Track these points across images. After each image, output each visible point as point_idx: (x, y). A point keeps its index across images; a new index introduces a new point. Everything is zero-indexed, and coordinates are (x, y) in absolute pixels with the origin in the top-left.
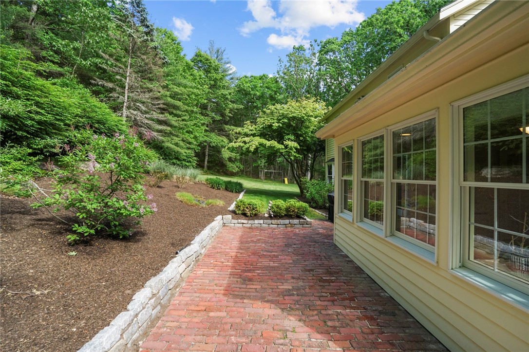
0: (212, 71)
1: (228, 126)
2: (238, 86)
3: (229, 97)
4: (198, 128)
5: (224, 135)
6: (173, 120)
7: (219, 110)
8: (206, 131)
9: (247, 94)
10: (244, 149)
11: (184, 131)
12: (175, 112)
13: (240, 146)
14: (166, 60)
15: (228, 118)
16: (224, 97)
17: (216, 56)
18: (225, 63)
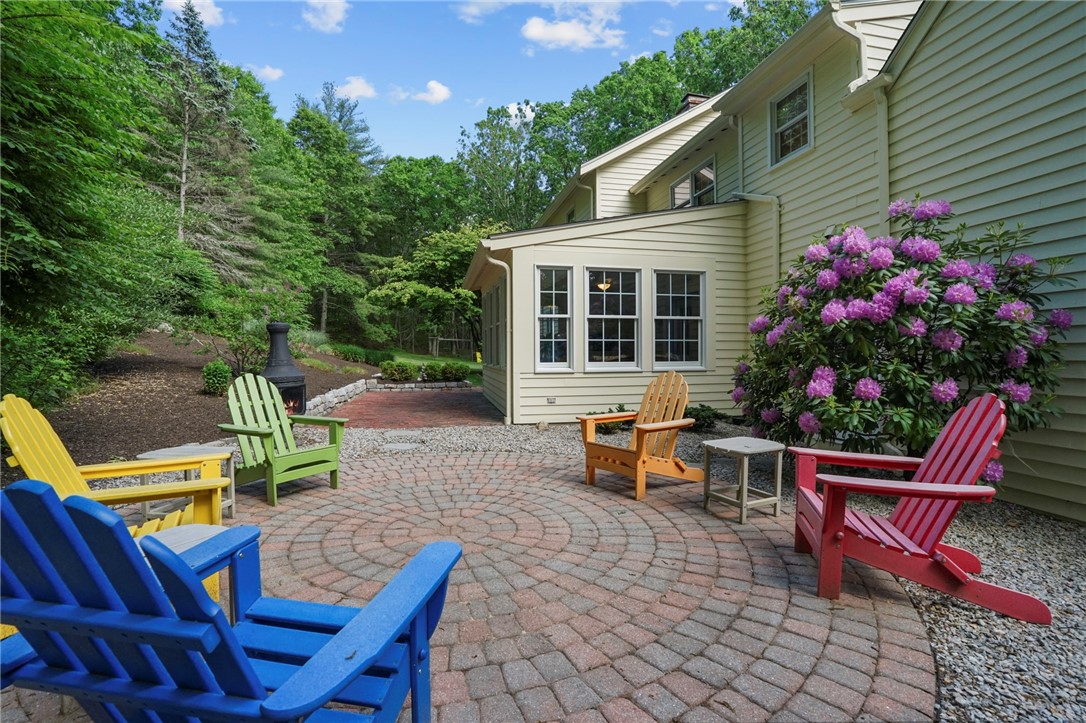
0: (332, 149)
1: (366, 255)
2: (384, 177)
3: (366, 200)
4: (309, 260)
5: (358, 272)
6: (267, 249)
7: (347, 224)
8: (324, 264)
9: (401, 193)
10: (394, 299)
11: (285, 266)
12: (267, 231)
13: (387, 295)
14: (254, 145)
15: (366, 240)
16: (356, 199)
17: (338, 115)
18: (358, 130)
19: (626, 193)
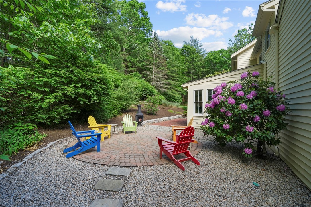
0: (192, 54)
2: (207, 58)
3: (200, 66)
6: (172, 82)
11: (177, 86)
12: (172, 79)
14: (167, 59)
15: (201, 76)
16: (198, 66)
17: (194, 44)
18: (200, 46)
19: (249, 60)
